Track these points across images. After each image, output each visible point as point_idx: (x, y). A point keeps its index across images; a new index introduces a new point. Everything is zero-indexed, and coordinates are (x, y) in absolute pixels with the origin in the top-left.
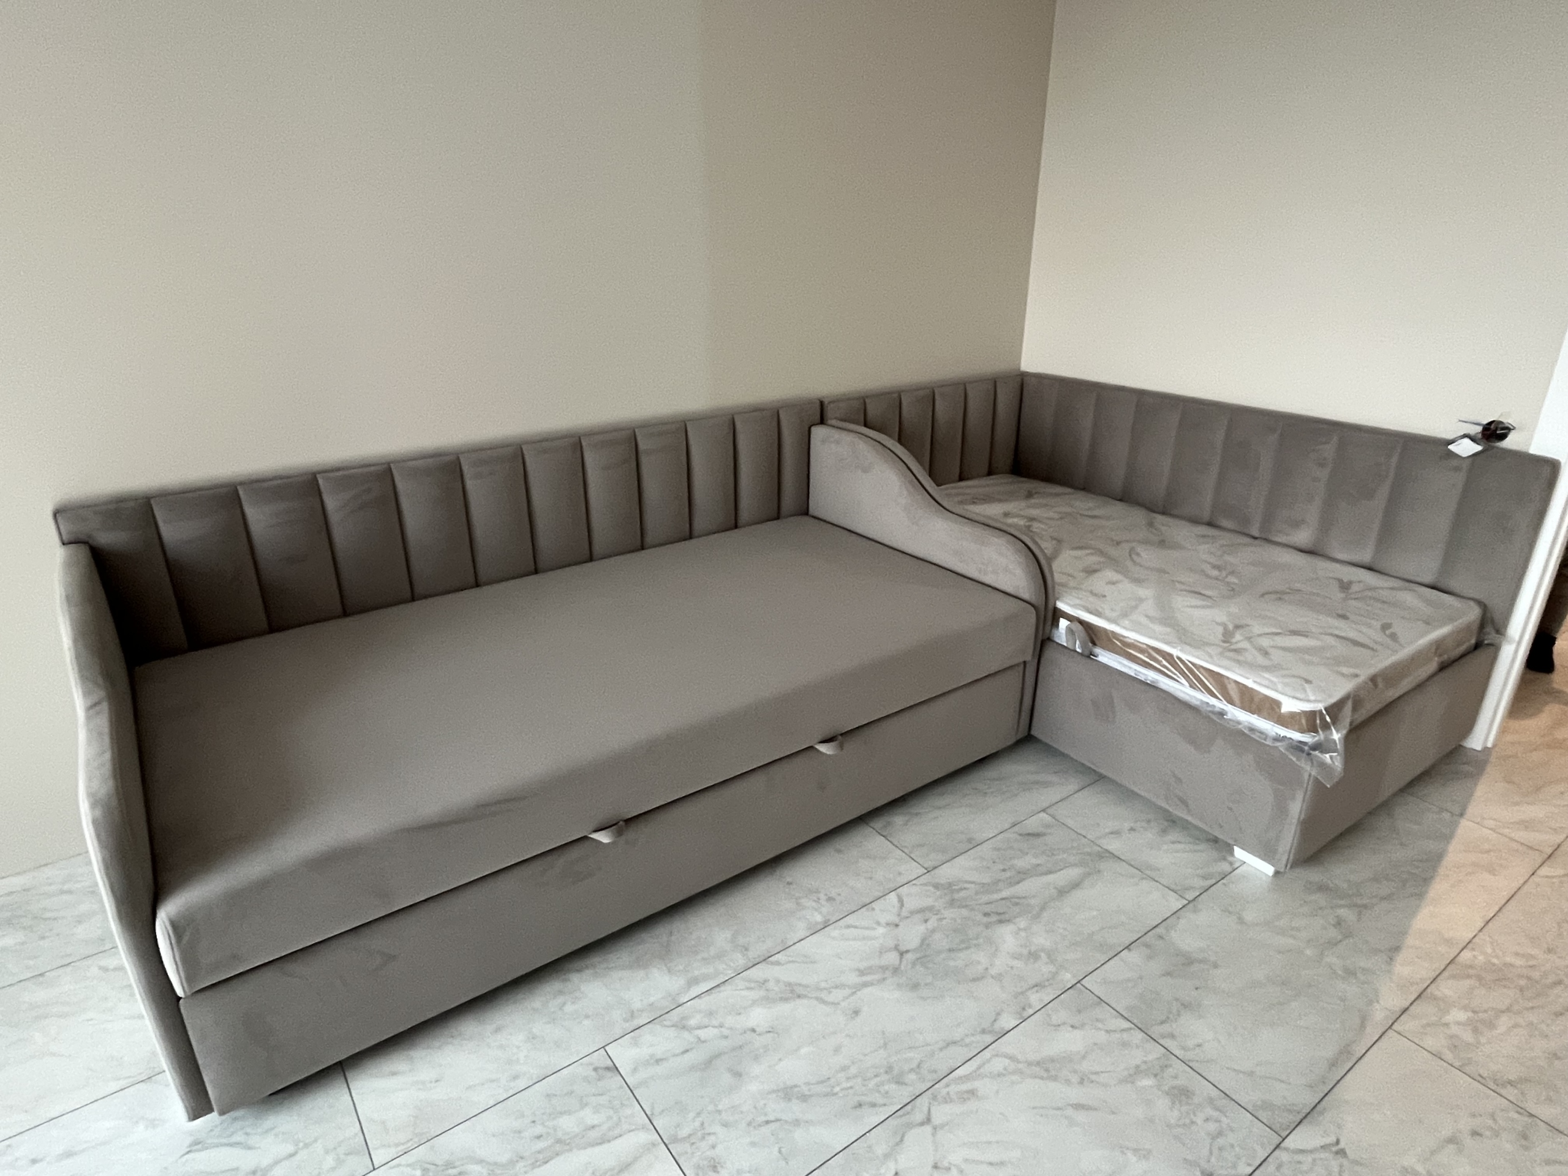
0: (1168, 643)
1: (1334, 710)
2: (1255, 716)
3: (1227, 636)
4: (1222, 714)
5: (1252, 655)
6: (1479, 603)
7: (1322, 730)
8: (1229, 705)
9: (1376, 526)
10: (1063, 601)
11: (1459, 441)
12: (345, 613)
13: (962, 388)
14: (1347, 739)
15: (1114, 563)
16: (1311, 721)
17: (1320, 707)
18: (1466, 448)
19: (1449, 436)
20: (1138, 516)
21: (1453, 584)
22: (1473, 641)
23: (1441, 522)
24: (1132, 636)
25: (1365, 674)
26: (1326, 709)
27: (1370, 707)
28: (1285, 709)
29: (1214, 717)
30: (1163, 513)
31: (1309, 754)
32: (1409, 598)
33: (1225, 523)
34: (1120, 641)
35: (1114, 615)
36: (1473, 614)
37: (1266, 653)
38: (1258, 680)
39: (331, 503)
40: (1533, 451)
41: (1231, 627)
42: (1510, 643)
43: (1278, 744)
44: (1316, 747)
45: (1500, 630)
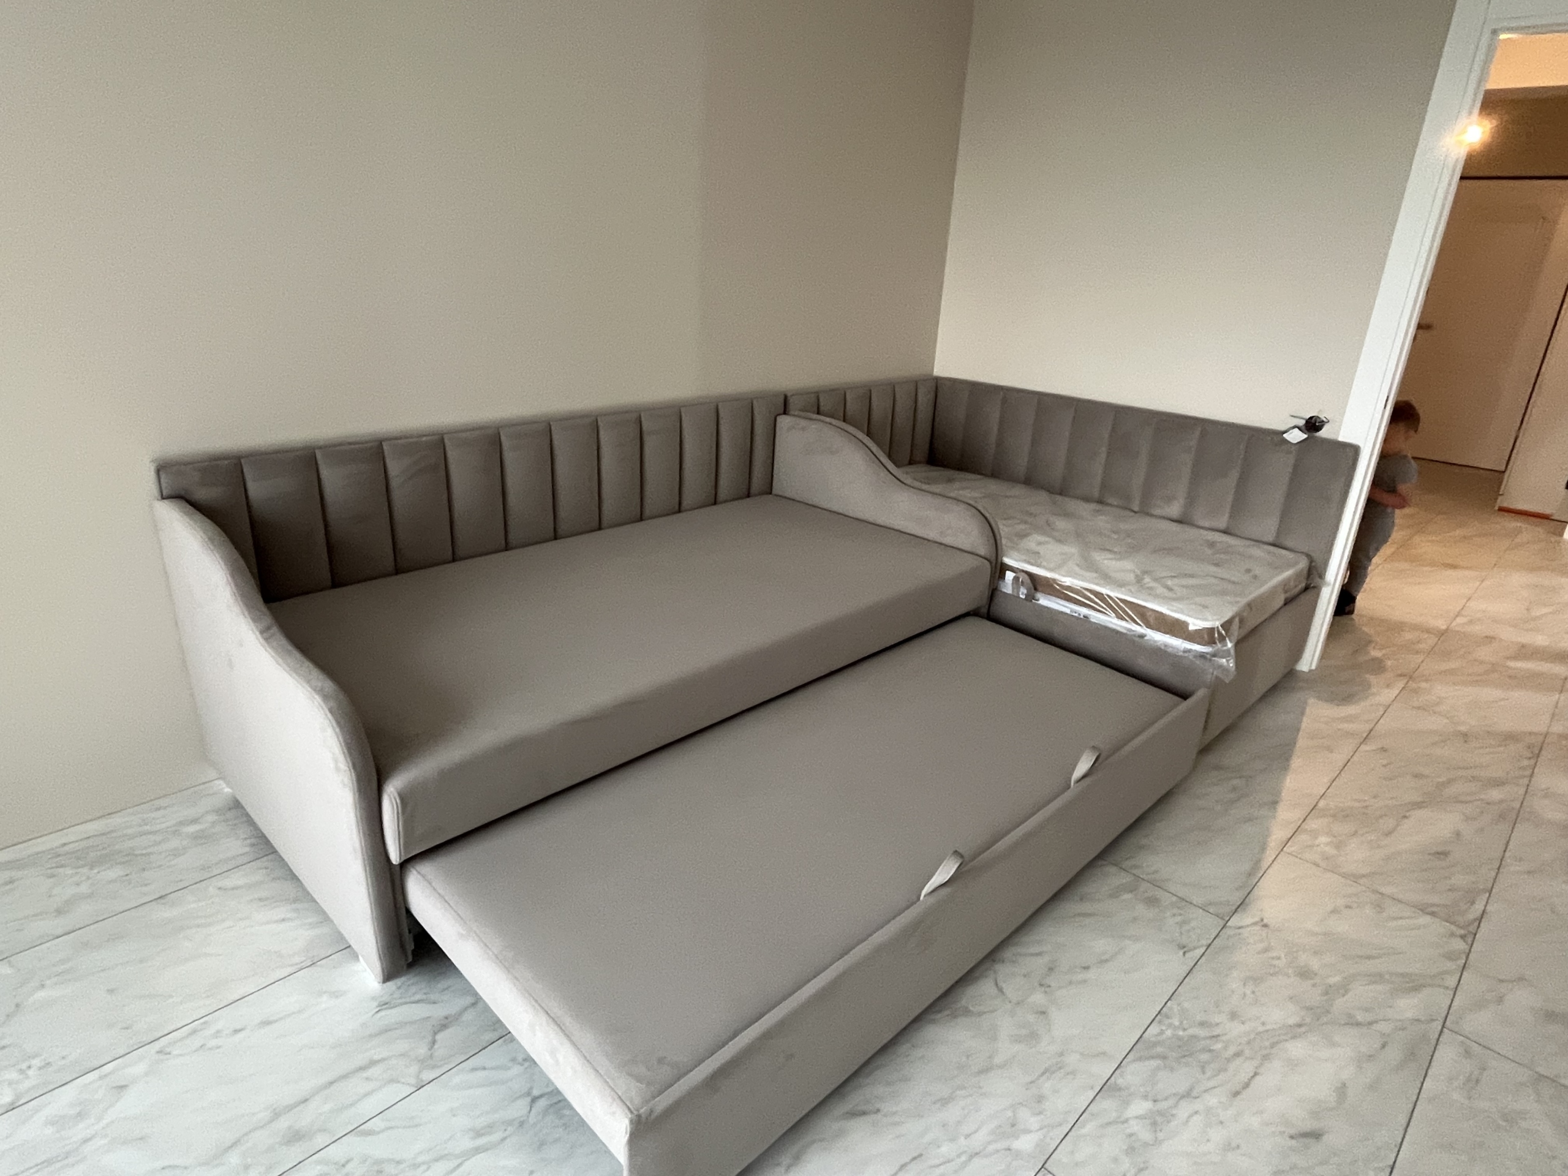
0: (1097, 584)
1: (1227, 625)
2: (1168, 636)
3: (1139, 580)
4: (1142, 636)
5: (1160, 590)
6: (1308, 556)
7: (1220, 642)
8: (1148, 630)
9: (1230, 498)
10: (1007, 557)
11: (1291, 431)
12: (398, 571)
13: (892, 388)
14: (1238, 644)
15: (1038, 529)
16: (1208, 636)
17: (1217, 624)
18: (1296, 436)
19: (1283, 428)
20: (1043, 496)
21: (1289, 543)
22: (1303, 585)
23: (1277, 494)
24: (1067, 581)
25: (1244, 601)
26: (1221, 626)
27: (1251, 624)
28: (1191, 628)
29: (1137, 639)
30: (1061, 494)
31: (1210, 660)
32: (1258, 552)
33: (1110, 500)
34: (1058, 585)
35: (1052, 565)
36: (1303, 564)
37: (1170, 589)
38: (1171, 608)
39: (395, 468)
40: (1341, 439)
41: (1139, 572)
42: (1329, 585)
43: (1186, 655)
44: (1214, 655)
45: (1322, 576)
